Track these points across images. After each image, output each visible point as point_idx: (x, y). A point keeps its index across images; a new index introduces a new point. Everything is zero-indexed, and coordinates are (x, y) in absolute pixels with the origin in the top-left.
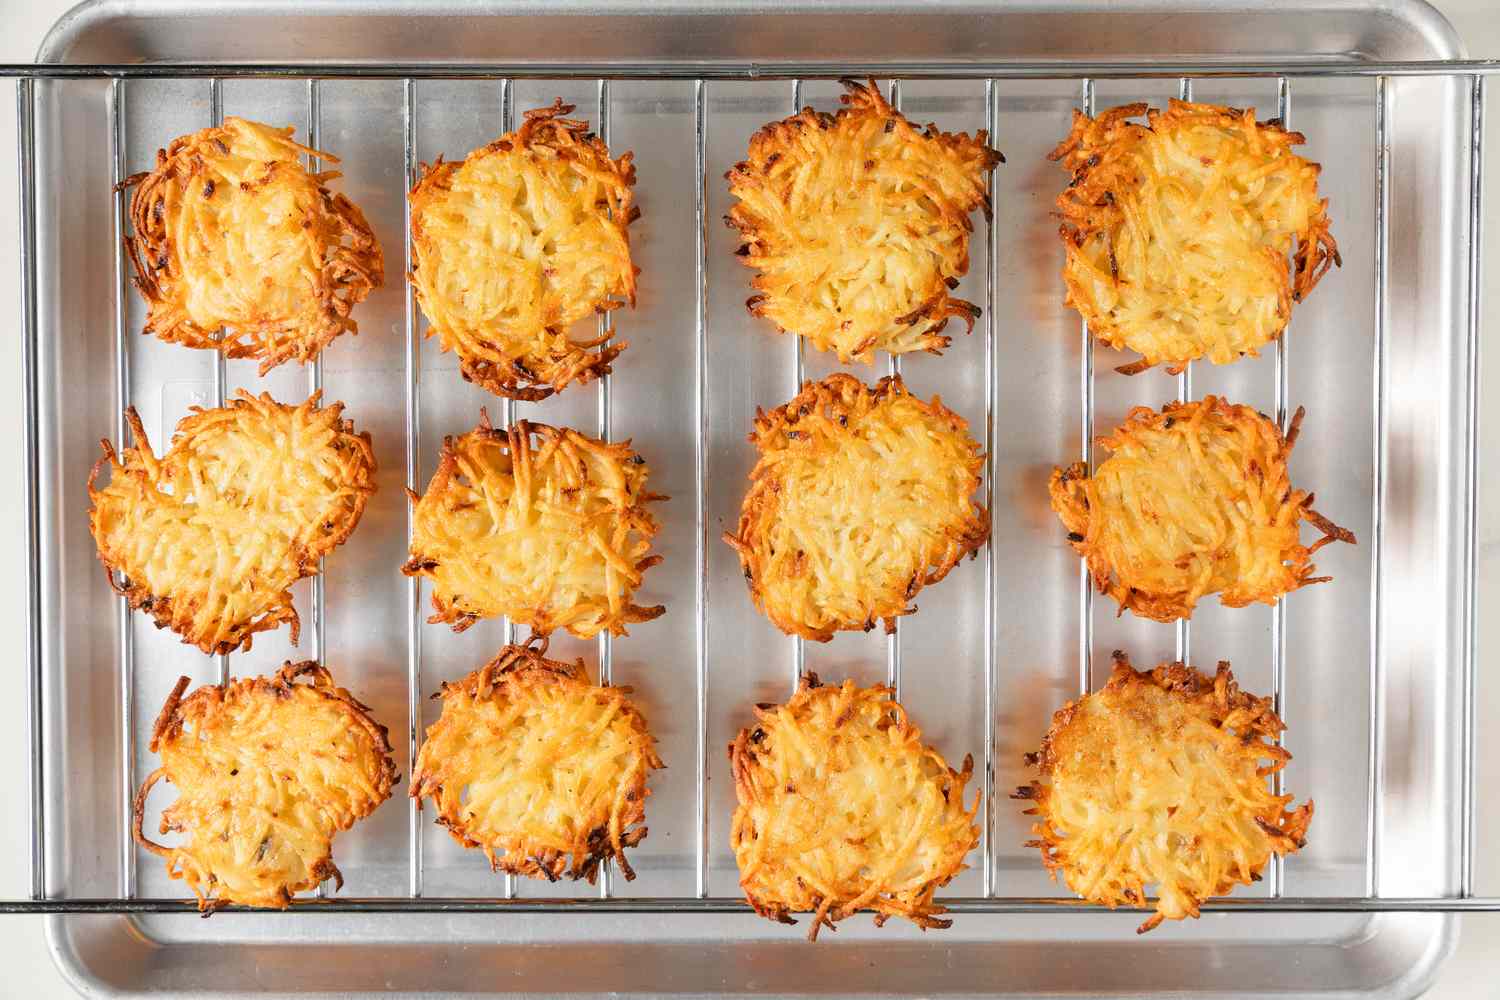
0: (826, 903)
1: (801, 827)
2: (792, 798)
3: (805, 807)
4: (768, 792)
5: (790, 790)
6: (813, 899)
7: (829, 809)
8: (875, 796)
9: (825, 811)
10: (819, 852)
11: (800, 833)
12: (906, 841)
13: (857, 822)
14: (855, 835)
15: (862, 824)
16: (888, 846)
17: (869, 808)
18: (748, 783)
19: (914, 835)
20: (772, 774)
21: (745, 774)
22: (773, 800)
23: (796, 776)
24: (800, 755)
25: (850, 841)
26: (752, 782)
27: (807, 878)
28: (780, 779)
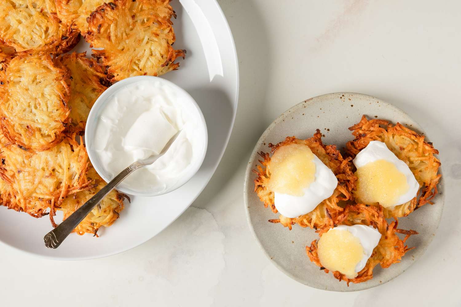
0: (53, 201)
1: (29, 182)
2: (21, 174)
3: (26, 174)
4: (13, 176)
5: (19, 172)
6: (47, 202)
7: (35, 170)
8: (47, 158)
9: (34, 172)
10: (40, 186)
11: (30, 184)
12: (65, 167)
13: (46, 170)
14: (47, 174)
15: (48, 169)
16: (60, 171)
17: (47, 163)
18: (6, 178)
19: (66, 162)
20: (11, 171)
21: (4, 176)
22: (16, 178)
23: (18, 166)
24: (16, 160)
25: (48, 177)
26: (7, 177)
27: (41, 197)
28: (15, 171)
